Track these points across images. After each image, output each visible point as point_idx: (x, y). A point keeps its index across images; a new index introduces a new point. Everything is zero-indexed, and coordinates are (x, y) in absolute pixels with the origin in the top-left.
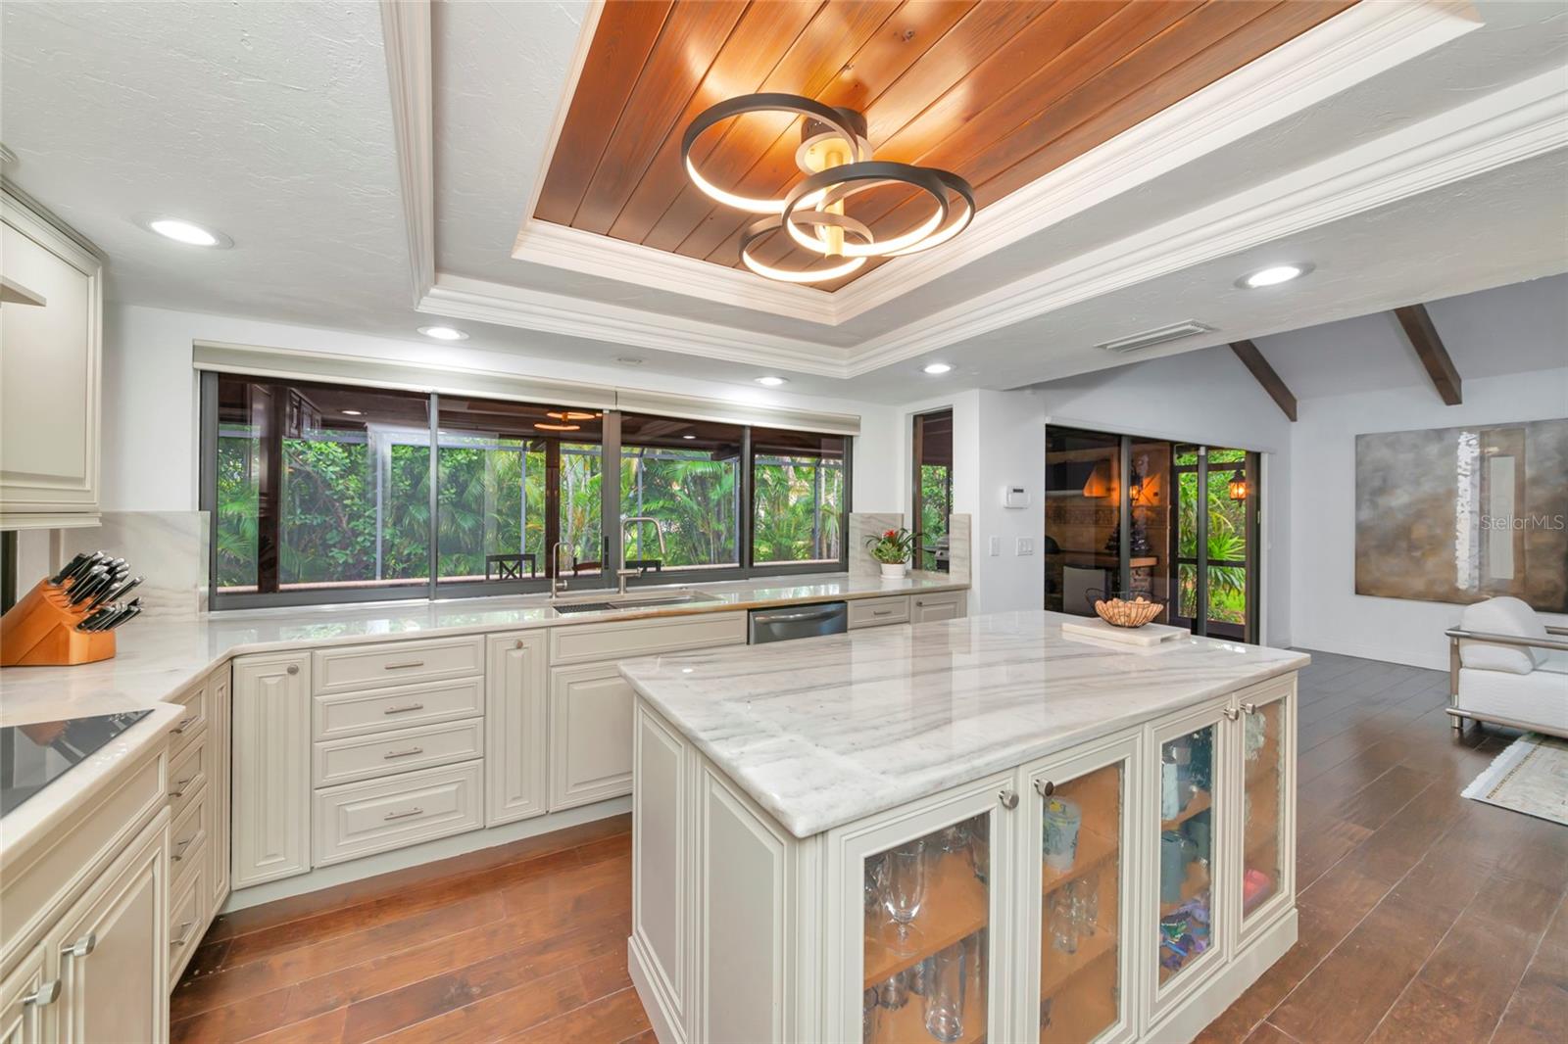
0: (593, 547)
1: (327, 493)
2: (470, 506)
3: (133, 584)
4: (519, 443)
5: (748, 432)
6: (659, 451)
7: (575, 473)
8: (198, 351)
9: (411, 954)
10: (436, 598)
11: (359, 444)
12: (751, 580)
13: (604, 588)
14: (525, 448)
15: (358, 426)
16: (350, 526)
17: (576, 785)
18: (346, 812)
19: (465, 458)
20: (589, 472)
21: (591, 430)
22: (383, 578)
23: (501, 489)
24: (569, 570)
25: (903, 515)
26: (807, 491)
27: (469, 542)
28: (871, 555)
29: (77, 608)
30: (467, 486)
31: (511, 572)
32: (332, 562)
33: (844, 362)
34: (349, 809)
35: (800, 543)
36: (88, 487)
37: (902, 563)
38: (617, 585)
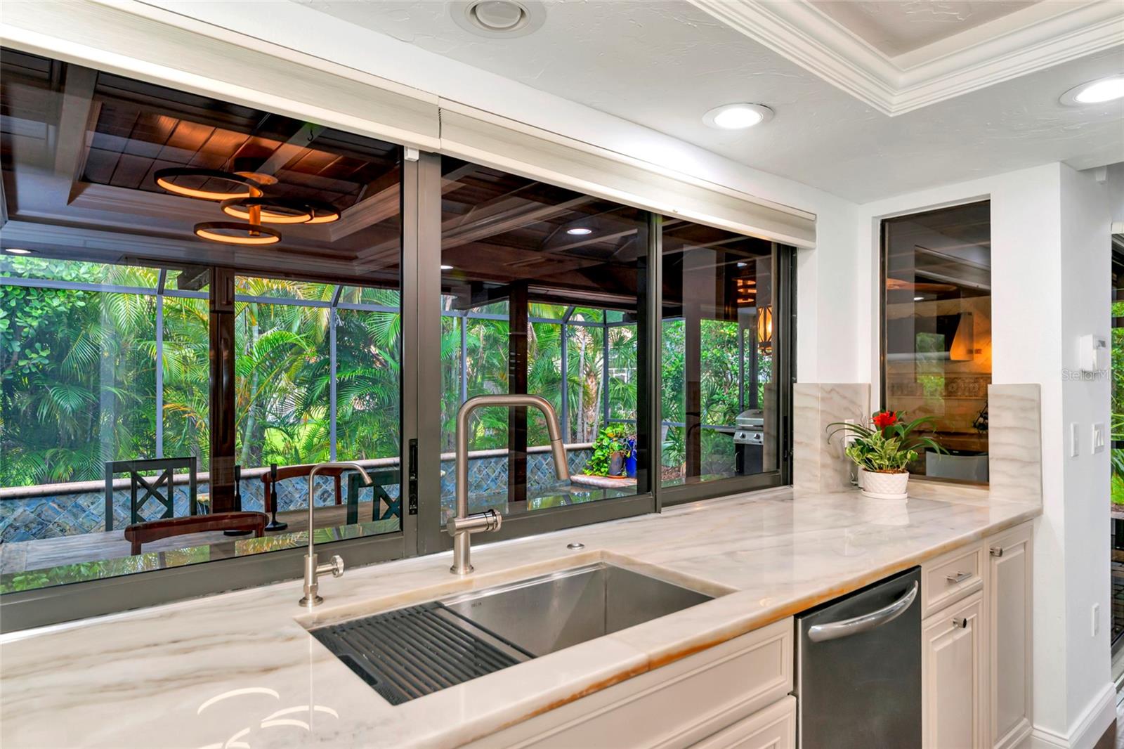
2: (74, 377)
19: (63, 304)
27: (71, 431)
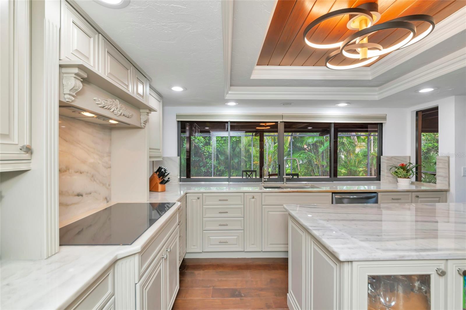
0: (275, 169)
1: (200, 151)
2: (237, 155)
3: (168, 174)
4: (251, 134)
5: (333, 125)
6: (298, 134)
7: (269, 143)
8: (178, 116)
9: (226, 280)
10: (230, 182)
11: (207, 137)
12: (334, 182)
13: (279, 182)
14: (253, 135)
15: (208, 132)
16: (206, 161)
17: (270, 244)
18: (210, 238)
19: (235, 140)
20: (273, 142)
21: (274, 128)
22: (214, 176)
23: (245, 149)
24: (267, 176)
25: (410, 157)
26: (365, 147)
27: (236, 166)
28: (391, 174)
29: (160, 179)
30: (236, 148)
31: (249, 176)
32: (201, 171)
33: (376, 93)
34: (211, 238)
35: (361, 169)
36: (161, 151)
37: (408, 178)
38: (283, 181)
